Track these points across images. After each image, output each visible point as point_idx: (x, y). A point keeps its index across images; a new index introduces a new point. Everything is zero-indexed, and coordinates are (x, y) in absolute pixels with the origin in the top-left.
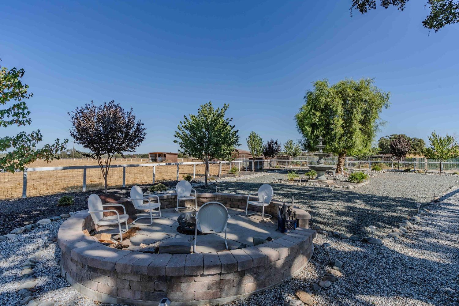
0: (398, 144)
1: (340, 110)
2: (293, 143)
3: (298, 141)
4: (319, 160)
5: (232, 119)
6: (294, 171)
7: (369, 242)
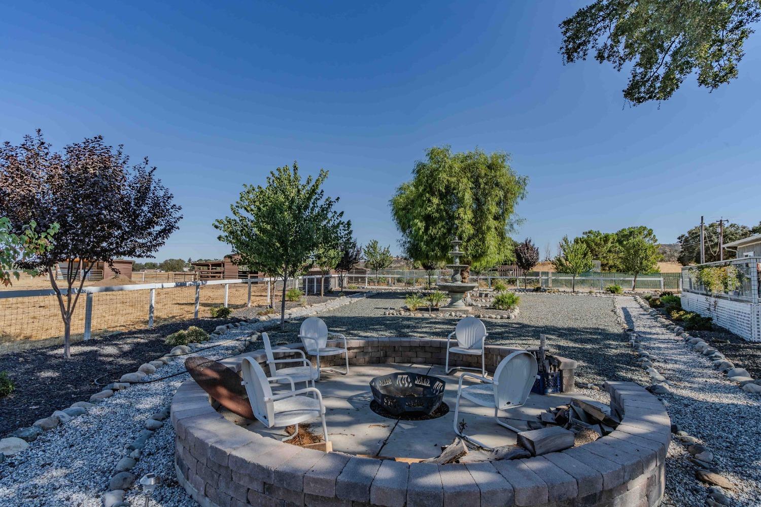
0: (526, 251)
1: (468, 197)
2: (379, 245)
3: (399, 243)
4: (454, 275)
5: (338, 199)
6: (415, 293)
7: (656, 391)
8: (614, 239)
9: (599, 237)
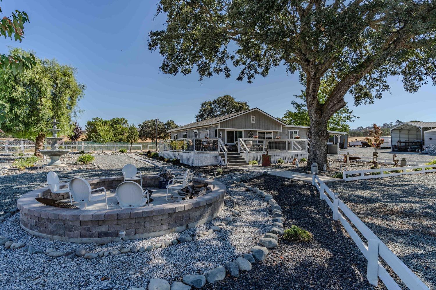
4: (53, 144)
8: (109, 124)
9: (101, 122)
